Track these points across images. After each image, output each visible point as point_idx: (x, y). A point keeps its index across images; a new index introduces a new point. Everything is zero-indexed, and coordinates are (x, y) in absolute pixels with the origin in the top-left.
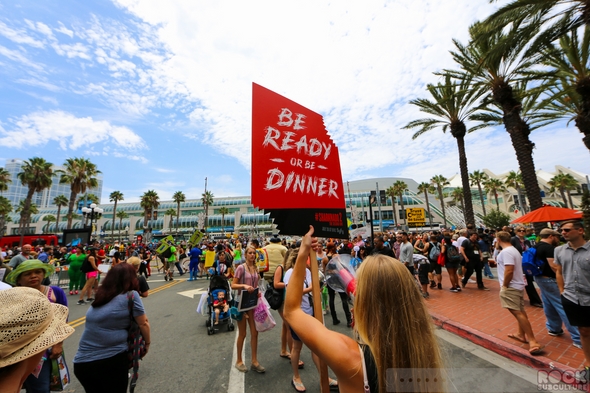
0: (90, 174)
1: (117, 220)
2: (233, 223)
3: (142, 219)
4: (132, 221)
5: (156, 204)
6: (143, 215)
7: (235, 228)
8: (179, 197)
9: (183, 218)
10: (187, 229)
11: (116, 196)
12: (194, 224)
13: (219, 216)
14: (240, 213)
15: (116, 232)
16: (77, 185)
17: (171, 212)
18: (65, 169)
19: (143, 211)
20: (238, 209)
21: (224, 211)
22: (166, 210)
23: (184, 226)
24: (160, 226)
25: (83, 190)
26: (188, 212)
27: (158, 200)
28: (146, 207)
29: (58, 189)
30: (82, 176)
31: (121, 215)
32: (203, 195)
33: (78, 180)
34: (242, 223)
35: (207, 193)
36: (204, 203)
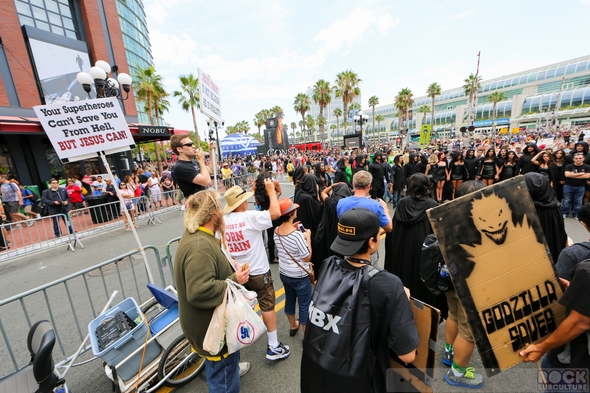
0: (353, 84)
1: (376, 123)
2: (509, 113)
3: (397, 120)
4: (387, 123)
5: (410, 103)
6: (397, 115)
7: (512, 119)
8: (434, 90)
9: (439, 114)
10: (441, 127)
11: (373, 101)
12: (452, 120)
13: (489, 106)
14: (522, 98)
15: (376, 134)
16: (347, 97)
17: (424, 110)
18: (336, 84)
19: (397, 111)
20: (519, 92)
21: (497, 97)
22: (419, 107)
24: (413, 126)
25: (351, 100)
26: (442, 106)
27: (412, 98)
28: (401, 108)
29: (336, 103)
30: (349, 87)
31: (379, 119)
32: (467, 81)
33: (346, 92)
34: (525, 111)
35: (471, 77)
36: (467, 91)
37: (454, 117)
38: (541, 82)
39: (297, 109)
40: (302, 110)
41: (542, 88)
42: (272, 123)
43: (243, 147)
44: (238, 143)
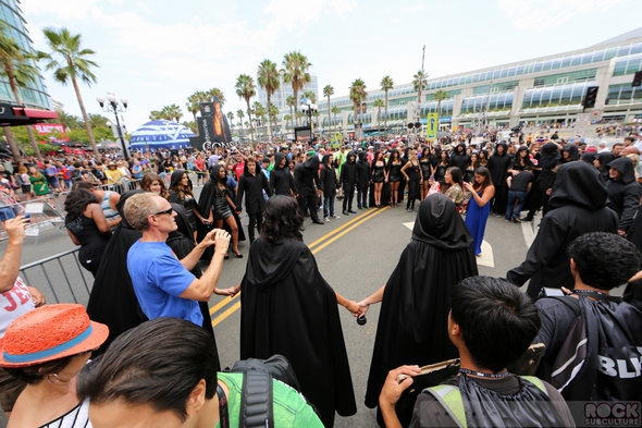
0: (303, 68)
1: (332, 115)
2: (451, 111)
3: (353, 113)
4: (345, 115)
5: (364, 95)
6: (353, 108)
7: (454, 118)
8: (387, 84)
9: (393, 109)
10: (394, 122)
11: (328, 91)
12: (403, 116)
13: (434, 104)
14: (461, 97)
15: (333, 127)
16: (296, 83)
17: (378, 104)
18: (284, 67)
19: (352, 104)
20: (458, 92)
21: (441, 96)
22: (373, 101)
23: (392, 118)
24: (369, 120)
25: (301, 87)
26: (395, 102)
27: (366, 90)
28: (355, 100)
29: (286, 90)
30: (297, 72)
31: (335, 110)
32: (415, 76)
33: (296, 77)
34: (463, 111)
35: (419, 73)
36: (416, 87)
37: (406, 113)
38: (476, 84)
39: (240, 94)
40: (247, 95)
41: (476, 90)
42: (207, 109)
43: (169, 138)
44: (163, 133)
